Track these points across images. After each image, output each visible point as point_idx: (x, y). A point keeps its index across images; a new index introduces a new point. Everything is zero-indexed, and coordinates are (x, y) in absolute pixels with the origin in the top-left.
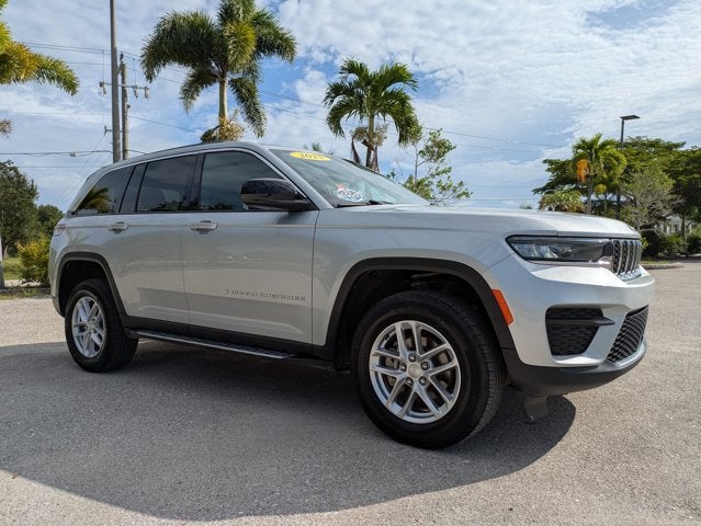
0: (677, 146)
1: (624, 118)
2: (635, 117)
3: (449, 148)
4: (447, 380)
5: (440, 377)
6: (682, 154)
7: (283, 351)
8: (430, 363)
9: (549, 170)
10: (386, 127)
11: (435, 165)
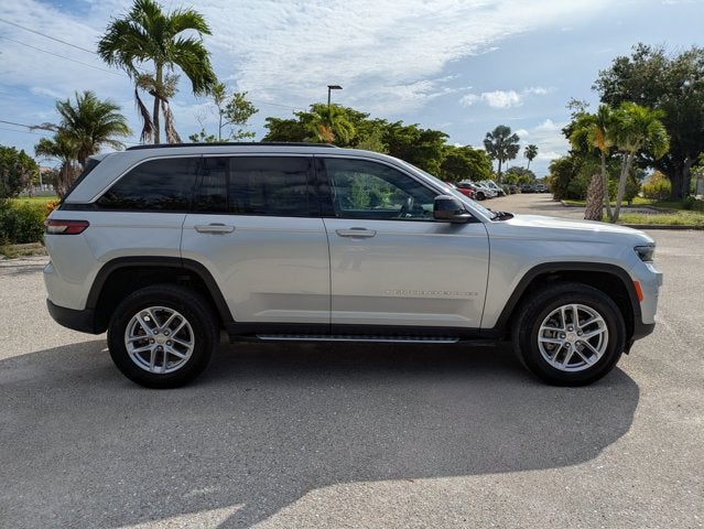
2: (339, 87)
3: (252, 111)
9: (266, 126)
10: (176, 79)
11: (238, 128)
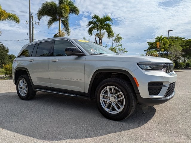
0: (183, 38)
1: (169, 31)
2: (172, 31)
3: (121, 39)
4: (121, 102)
5: (119, 101)
6: (184, 41)
7: (76, 94)
8: (116, 97)
9: (148, 45)
10: (104, 33)
11: (118, 44)
